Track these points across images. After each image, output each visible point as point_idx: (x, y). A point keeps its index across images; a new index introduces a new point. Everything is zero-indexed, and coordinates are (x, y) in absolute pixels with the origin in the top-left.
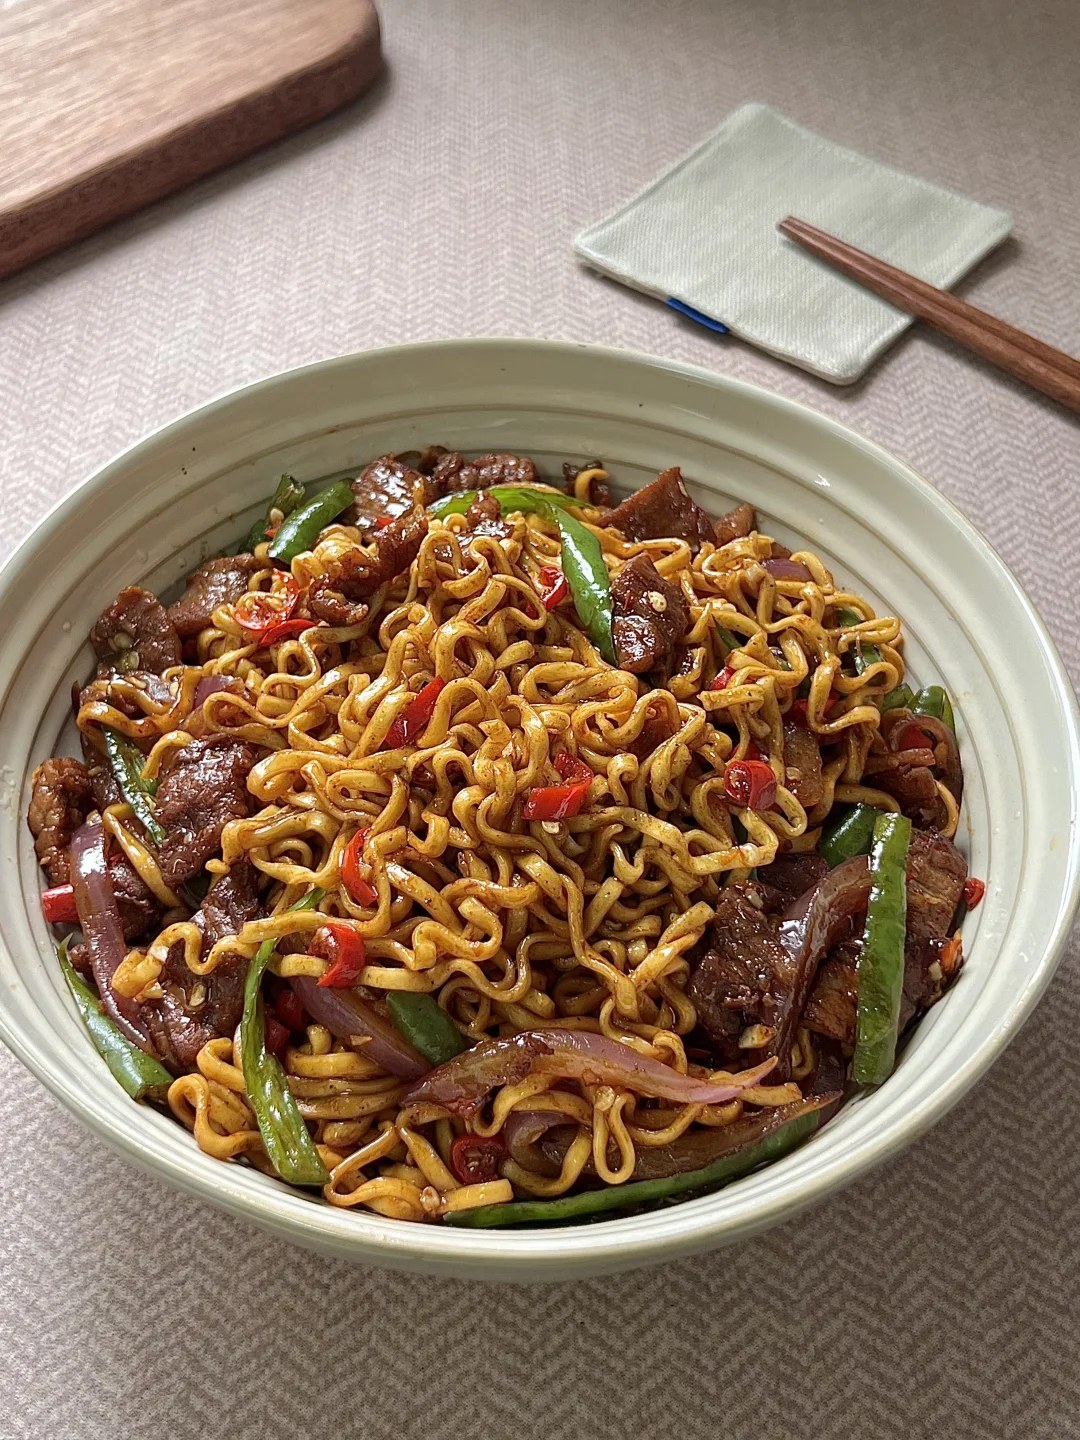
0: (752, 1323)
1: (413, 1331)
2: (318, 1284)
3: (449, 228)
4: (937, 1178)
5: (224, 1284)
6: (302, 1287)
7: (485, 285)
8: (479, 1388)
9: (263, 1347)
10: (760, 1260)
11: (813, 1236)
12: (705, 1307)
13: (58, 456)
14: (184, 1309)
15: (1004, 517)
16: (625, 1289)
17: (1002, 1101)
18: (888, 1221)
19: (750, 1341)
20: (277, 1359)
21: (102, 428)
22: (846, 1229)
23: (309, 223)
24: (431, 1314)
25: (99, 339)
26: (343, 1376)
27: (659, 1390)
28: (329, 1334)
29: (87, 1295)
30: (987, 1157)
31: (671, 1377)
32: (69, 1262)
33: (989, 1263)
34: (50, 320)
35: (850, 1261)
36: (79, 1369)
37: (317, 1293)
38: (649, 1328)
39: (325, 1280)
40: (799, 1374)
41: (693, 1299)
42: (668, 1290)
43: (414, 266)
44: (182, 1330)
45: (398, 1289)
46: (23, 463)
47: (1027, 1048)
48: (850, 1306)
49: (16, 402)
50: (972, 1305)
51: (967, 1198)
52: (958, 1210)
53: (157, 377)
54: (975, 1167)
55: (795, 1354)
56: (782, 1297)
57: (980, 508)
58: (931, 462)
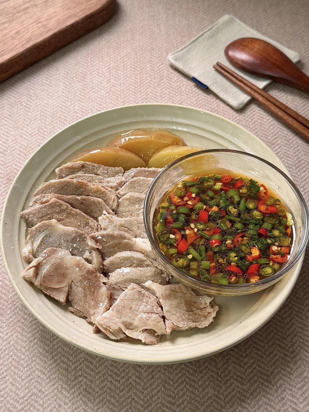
0: (233, 385)
1: (143, 392)
2: (117, 380)
3: (132, 58)
4: (282, 342)
5: (91, 381)
6: (113, 381)
7: (143, 77)
8: (162, 407)
9: (103, 399)
10: (234, 368)
11: (249, 360)
12: (221, 382)
13: (25, 139)
14: (82, 389)
15: (295, 144)
16: (199, 378)
17: (299, 320)
18: (269, 355)
19: (233, 391)
20: (107, 402)
21: (37, 129)
22: (258, 358)
23: (91, 59)
24: (148, 387)
25: (33, 100)
26: (125, 406)
27: (209, 406)
28: (121, 394)
29: (55, 387)
30: (295, 336)
31: (212, 402)
32: (49, 377)
33: (297, 366)
34: (18, 95)
35: (259, 367)
36: (55, 407)
37: (117, 383)
38: (206, 388)
39: (119, 379)
40: (247, 399)
41: (217, 380)
42: (210, 377)
43: (123, 71)
44: (81, 395)
45: (138, 381)
46: (15, 141)
47: (305, 304)
48: (260, 380)
49: (11, 122)
50: (293, 378)
51: (290, 347)
52: (288, 351)
53: (51, 112)
54: (292, 339)
55: (245, 394)
56: (241, 378)
57: (289, 142)
58: (274, 127)
